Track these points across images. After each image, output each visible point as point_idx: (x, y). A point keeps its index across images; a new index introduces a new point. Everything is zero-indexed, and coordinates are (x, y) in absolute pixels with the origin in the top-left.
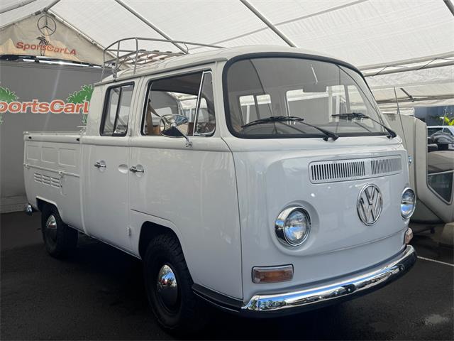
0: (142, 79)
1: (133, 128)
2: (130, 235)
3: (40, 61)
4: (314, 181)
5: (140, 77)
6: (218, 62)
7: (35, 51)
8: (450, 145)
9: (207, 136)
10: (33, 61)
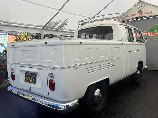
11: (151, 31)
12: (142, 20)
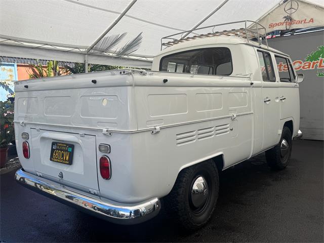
7: (280, 26)
11: (311, 59)
12: (293, 36)
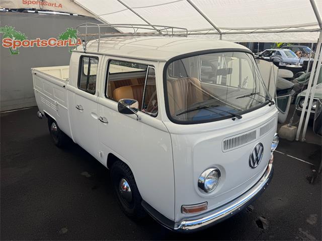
0: (104, 56)
1: (99, 91)
2: (101, 156)
3: (39, 12)
4: (225, 151)
5: (102, 55)
6: (159, 62)
7: (35, 5)
8: (280, 63)
9: (151, 115)
10: (34, 12)
